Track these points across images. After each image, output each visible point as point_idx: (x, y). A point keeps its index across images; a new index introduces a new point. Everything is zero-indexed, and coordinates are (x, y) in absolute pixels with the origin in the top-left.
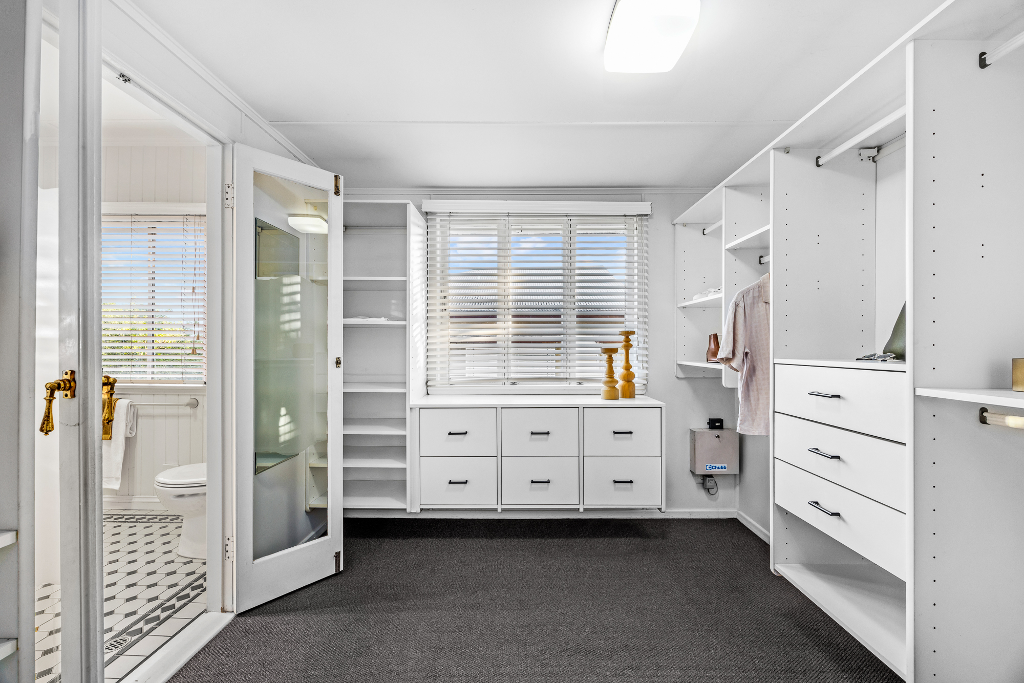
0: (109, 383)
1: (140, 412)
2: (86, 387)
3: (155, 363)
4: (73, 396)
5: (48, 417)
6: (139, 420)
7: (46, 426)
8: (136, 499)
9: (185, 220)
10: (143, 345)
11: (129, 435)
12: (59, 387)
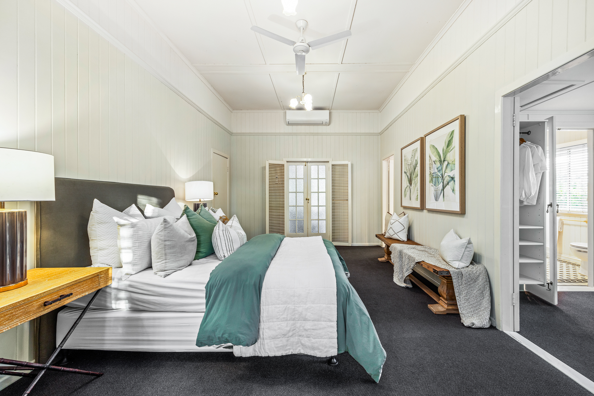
0: (558, 205)
1: (564, 223)
2: (554, 206)
3: (570, 202)
4: (552, 207)
5: (548, 210)
6: (564, 226)
7: (547, 212)
8: (563, 255)
9: (583, 146)
10: (565, 192)
11: (560, 231)
12: (549, 205)
